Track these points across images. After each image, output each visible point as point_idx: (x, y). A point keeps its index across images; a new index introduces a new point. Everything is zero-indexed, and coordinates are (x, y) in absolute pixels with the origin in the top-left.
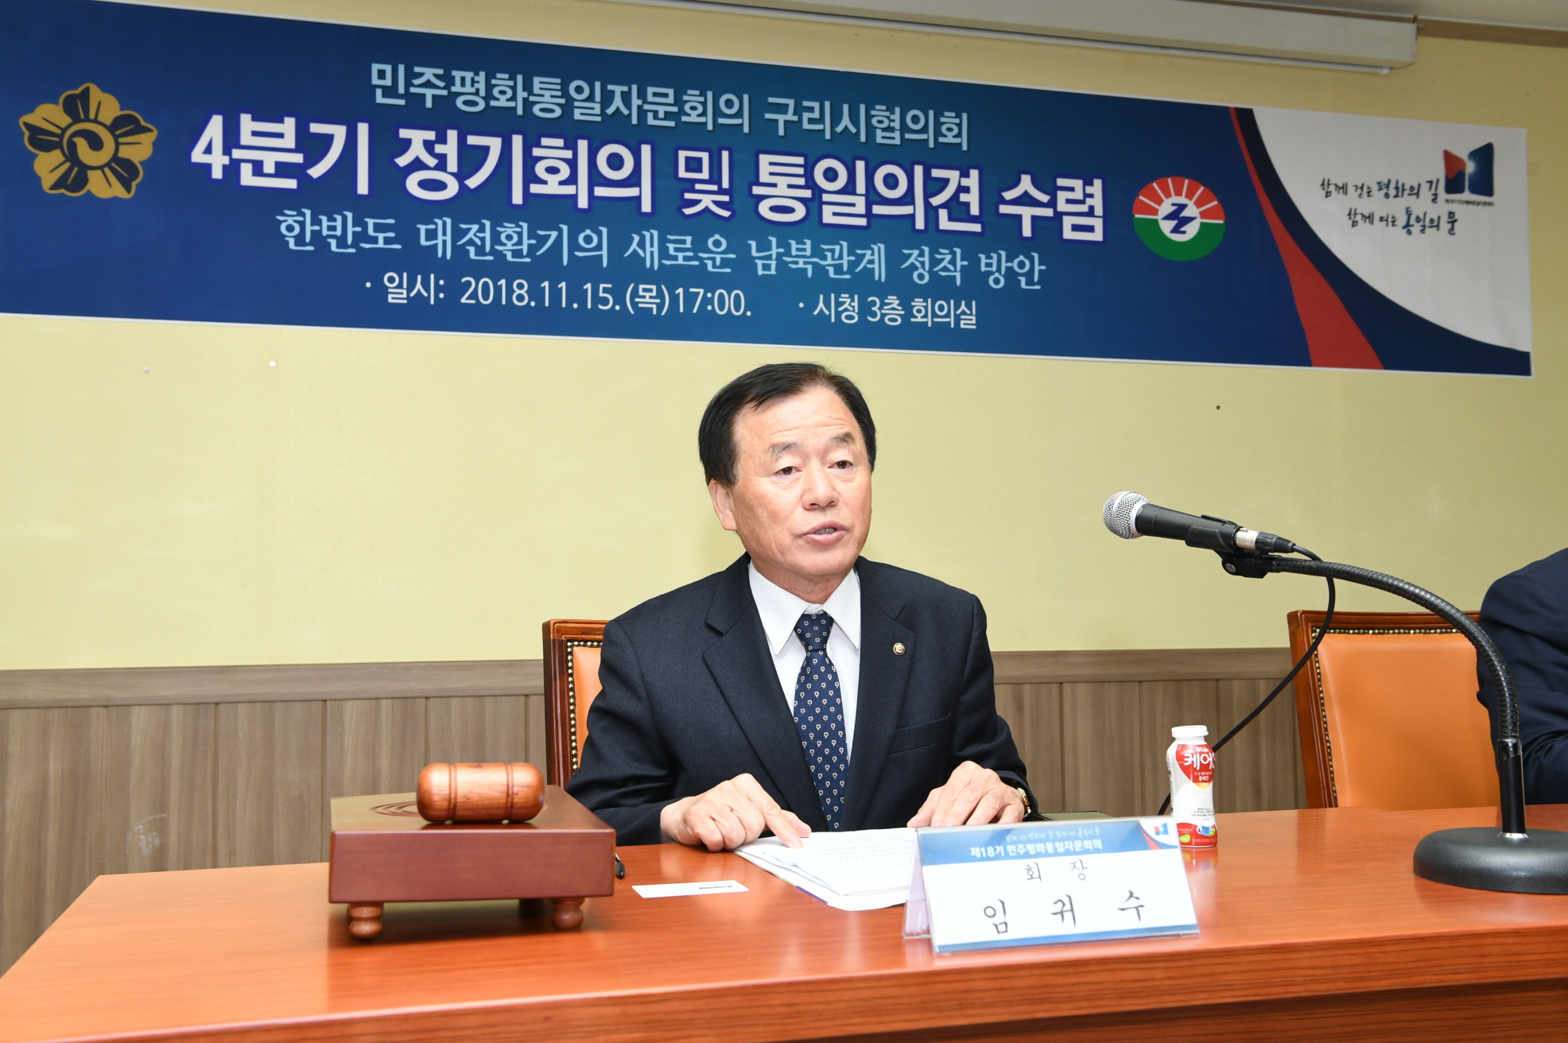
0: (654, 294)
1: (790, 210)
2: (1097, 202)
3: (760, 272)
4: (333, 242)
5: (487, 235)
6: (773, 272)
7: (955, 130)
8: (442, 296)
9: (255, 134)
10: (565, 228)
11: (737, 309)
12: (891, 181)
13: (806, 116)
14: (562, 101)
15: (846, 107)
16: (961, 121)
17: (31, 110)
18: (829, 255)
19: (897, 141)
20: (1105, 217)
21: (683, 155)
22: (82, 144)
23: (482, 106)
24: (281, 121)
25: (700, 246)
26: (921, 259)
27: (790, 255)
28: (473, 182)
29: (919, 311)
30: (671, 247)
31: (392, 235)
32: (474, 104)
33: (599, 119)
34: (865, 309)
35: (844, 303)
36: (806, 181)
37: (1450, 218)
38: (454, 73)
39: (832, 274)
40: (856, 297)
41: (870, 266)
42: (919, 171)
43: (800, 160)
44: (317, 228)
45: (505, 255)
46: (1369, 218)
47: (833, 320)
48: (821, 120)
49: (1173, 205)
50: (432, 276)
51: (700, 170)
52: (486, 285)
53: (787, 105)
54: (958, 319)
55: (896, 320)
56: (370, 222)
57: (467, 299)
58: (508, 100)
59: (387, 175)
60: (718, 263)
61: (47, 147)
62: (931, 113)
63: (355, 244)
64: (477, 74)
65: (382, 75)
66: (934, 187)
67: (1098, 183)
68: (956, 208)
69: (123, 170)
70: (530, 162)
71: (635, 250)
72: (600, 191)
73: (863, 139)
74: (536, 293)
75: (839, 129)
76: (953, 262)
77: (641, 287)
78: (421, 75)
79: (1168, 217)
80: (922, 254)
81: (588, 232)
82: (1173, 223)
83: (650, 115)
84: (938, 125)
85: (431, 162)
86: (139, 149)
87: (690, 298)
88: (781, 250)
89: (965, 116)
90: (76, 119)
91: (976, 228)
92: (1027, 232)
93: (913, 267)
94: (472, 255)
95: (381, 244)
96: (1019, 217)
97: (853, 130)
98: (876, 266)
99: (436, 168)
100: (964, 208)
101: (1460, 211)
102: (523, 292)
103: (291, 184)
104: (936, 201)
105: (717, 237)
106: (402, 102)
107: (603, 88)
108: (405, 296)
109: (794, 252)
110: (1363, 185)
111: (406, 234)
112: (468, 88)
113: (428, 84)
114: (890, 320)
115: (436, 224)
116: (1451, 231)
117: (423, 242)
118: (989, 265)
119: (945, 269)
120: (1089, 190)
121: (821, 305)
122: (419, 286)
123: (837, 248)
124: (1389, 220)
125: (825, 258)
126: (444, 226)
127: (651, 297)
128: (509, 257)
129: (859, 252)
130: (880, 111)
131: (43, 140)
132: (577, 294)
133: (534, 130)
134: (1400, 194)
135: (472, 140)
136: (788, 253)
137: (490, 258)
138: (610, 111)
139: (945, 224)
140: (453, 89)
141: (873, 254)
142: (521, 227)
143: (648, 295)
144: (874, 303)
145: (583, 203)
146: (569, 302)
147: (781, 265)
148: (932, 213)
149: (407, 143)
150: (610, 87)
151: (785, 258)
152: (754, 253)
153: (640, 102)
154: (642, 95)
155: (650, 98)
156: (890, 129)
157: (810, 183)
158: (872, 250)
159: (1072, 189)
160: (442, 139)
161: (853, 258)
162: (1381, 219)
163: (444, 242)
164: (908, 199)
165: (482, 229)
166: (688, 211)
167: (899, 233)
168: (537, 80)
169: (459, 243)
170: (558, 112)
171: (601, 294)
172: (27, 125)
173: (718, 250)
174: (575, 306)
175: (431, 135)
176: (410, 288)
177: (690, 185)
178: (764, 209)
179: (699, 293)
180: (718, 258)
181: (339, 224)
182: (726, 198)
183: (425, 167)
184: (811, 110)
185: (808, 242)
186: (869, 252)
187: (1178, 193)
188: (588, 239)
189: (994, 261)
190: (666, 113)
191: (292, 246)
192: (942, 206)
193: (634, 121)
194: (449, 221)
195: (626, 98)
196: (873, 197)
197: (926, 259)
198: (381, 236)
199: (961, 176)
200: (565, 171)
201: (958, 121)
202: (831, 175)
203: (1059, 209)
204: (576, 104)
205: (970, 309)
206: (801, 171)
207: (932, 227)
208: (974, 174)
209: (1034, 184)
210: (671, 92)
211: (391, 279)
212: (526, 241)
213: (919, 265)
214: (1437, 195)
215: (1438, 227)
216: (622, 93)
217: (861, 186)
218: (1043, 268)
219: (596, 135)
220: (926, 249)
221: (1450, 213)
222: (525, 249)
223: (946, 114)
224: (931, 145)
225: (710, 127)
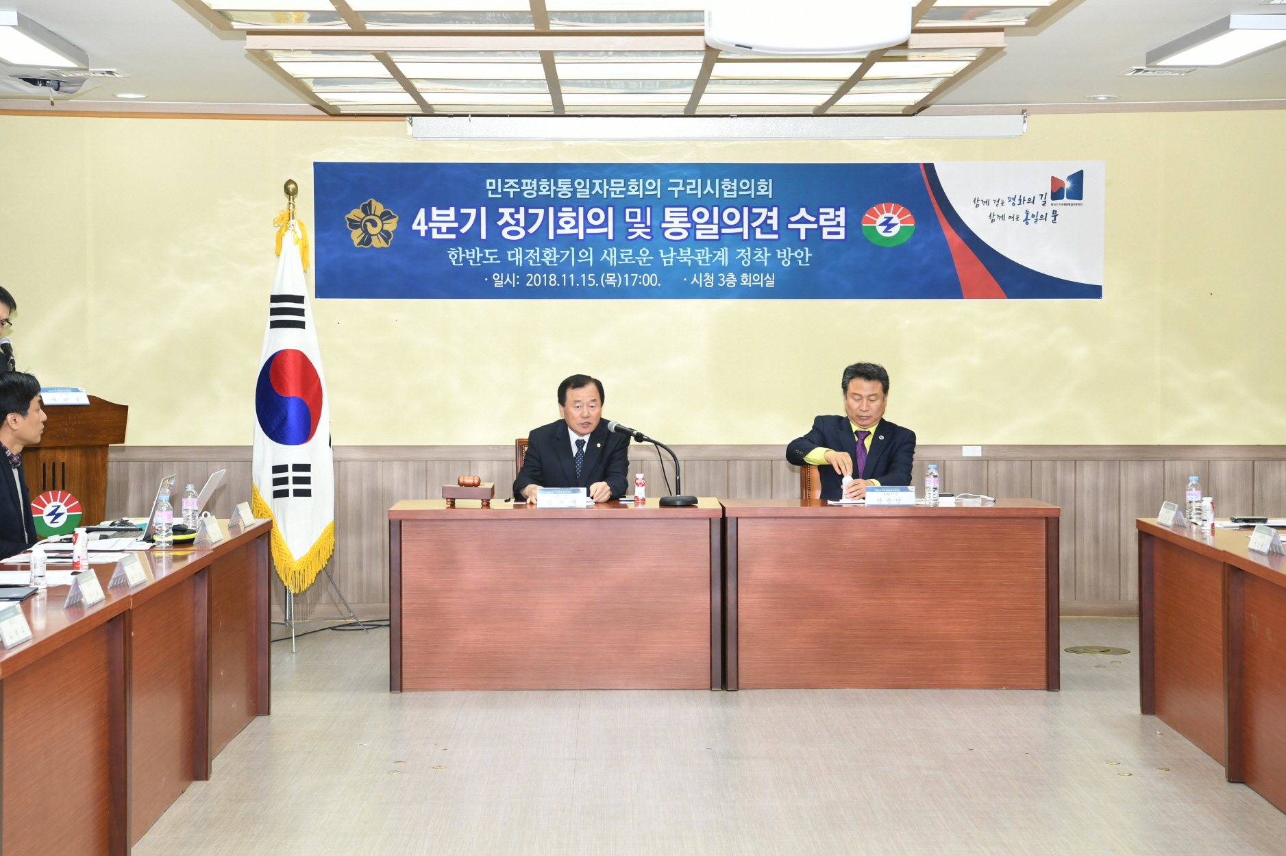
0: (614, 277)
1: (680, 234)
2: (842, 220)
3: (665, 265)
4: (471, 261)
5: (538, 254)
6: (671, 264)
7: (765, 188)
8: (518, 283)
9: (438, 215)
10: (573, 249)
11: (654, 282)
12: (731, 216)
13: (689, 187)
14: (572, 190)
15: (709, 181)
16: (769, 184)
17: (349, 212)
18: (699, 254)
19: (735, 196)
20: (846, 227)
21: (628, 211)
22: (369, 225)
23: (535, 194)
24: (449, 209)
25: (636, 254)
26: (746, 254)
28: (531, 231)
29: (745, 280)
30: (622, 255)
31: (496, 256)
32: (532, 194)
33: (588, 197)
34: (717, 280)
35: (706, 277)
36: (688, 219)
37: (1053, 213)
38: (523, 181)
39: (700, 264)
40: (713, 274)
41: (720, 259)
42: (746, 210)
43: (686, 209)
44: (464, 255)
45: (546, 263)
46: (1003, 217)
47: (701, 286)
48: (696, 189)
49: (885, 218)
50: (514, 274)
51: (636, 218)
52: (537, 277)
53: (679, 183)
54: (765, 283)
55: (733, 285)
56: (487, 251)
57: (529, 283)
58: (547, 191)
59: (494, 229)
60: (645, 261)
61: (356, 227)
62: (753, 180)
63: (480, 262)
64: (533, 180)
65: (491, 184)
66: (753, 217)
67: (843, 209)
68: (765, 227)
69: (386, 235)
70: (557, 219)
71: (605, 257)
72: (589, 231)
73: (717, 196)
74: (560, 280)
76: (763, 254)
77: (608, 275)
78: (508, 183)
79: (882, 224)
80: (747, 251)
81: (583, 250)
82: (885, 227)
83: (613, 193)
84: (756, 186)
85: (513, 222)
86: (392, 226)
87: (631, 279)
88: (676, 254)
89: (770, 181)
90: (367, 215)
91: (776, 237)
92: (803, 237)
93: (742, 258)
94: (531, 264)
95: (491, 261)
96: (799, 230)
97: (712, 192)
98: (723, 258)
99: (516, 225)
100: (770, 227)
101: (1060, 209)
102: (554, 279)
103: (453, 236)
104: (754, 225)
105: (644, 249)
106: (500, 196)
107: (590, 182)
108: (502, 283)
109: (682, 254)
110: (999, 199)
111: (502, 255)
112: (529, 187)
113: (511, 187)
114: (730, 285)
115: (515, 250)
116: (1054, 221)
117: (510, 259)
118: (781, 255)
119: (759, 258)
120: (837, 213)
121: (695, 279)
122: (508, 279)
124: (1015, 218)
125: (697, 256)
126: (518, 252)
127: (613, 279)
128: (548, 264)
129: (715, 252)
130: (726, 182)
131: (354, 224)
132: (578, 279)
133: (558, 204)
134: (1022, 203)
135: (531, 211)
136: (679, 255)
137: (539, 265)
138: (593, 193)
139: (759, 235)
140: (522, 188)
142: (553, 250)
143: (611, 278)
144: (722, 277)
145: (581, 237)
146: (575, 283)
147: (675, 261)
148: (752, 231)
149: (502, 214)
150: (594, 181)
151: (677, 257)
152: (662, 256)
153: (608, 187)
154: (609, 184)
155: (613, 185)
156: (731, 190)
157: (690, 220)
158: (721, 251)
159: (828, 214)
160: (517, 212)
161: (711, 255)
162: (1010, 217)
163: (519, 259)
164: (740, 224)
165: (535, 252)
166: (630, 238)
167: (734, 242)
168: (560, 181)
169: (525, 259)
170: (570, 195)
171: (589, 279)
172: (348, 219)
173: (644, 256)
174: (578, 285)
175: (513, 210)
176: (504, 280)
177: (632, 225)
178: (667, 234)
179: (635, 276)
180: (645, 259)
181: (473, 253)
182: (649, 230)
183: (511, 225)
184: (691, 184)
185: (689, 249)
186: (719, 252)
187: (888, 211)
188: (583, 254)
189: (785, 253)
190: (620, 191)
191: (454, 264)
192: (758, 227)
193: (605, 196)
194: (521, 249)
195: (601, 185)
196: (722, 224)
197: (749, 254)
198: (491, 258)
199: (768, 211)
200: (573, 223)
201: (767, 183)
202: (701, 215)
203: (821, 224)
204: (578, 190)
205: (772, 278)
206: (686, 214)
207: (752, 238)
208: (775, 209)
209: (807, 212)
210: (622, 181)
211: (496, 277)
212: (555, 256)
213: (745, 257)
214: (1045, 202)
215: (1046, 219)
216: (599, 183)
217: (716, 220)
218: (811, 255)
219: (587, 204)
220: (749, 249)
221: (1054, 211)
222: (555, 259)
223: (761, 180)
224: (753, 196)
225: (641, 196)
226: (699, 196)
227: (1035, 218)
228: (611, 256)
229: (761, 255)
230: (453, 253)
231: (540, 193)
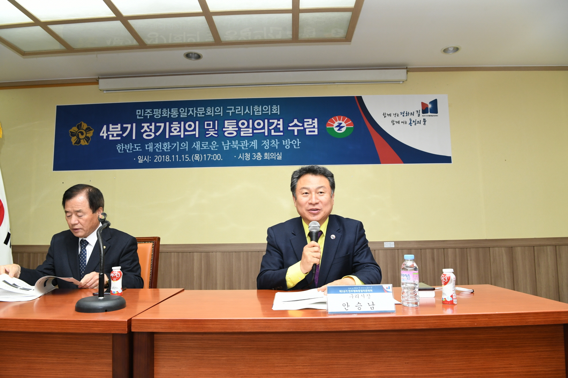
0: (199, 156)
1: (233, 133)
2: (316, 125)
3: (225, 149)
4: (127, 150)
5: (160, 146)
6: (228, 149)
7: (276, 110)
8: (150, 160)
9: (113, 128)
10: (178, 143)
11: (219, 158)
12: (259, 124)
13: (237, 110)
14: (178, 113)
15: (247, 107)
16: (278, 107)
18: (242, 144)
19: (261, 114)
20: (318, 128)
21: (206, 123)
22: (80, 134)
23: (160, 116)
24: (118, 125)
25: (210, 144)
26: (267, 143)
27: (232, 145)
28: (157, 134)
29: (266, 156)
30: (203, 145)
31: (140, 147)
33: (186, 116)
34: (252, 156)
35: (246, 155)
36: (237, 126)
37: (424, 120)
38: (154, 110)
39: (243, 148)
40: (249, 153)
41: (253, 146)
42: (266, 121)
43: (235, 121)
44: (124, 147)
45: (164, 150)
46: (398, 122)
47: (243, 160)
48: (241, 111)
49: (338, 123)
50: (148, 156)
51: (210, 126)
52: (160, 157)
53: (232, 108)
54: (277, 157)
55: (260, 159)
56: (135, 145)
57: (156, 161)
58: (166, 115)
59: (139, 134)
60: (214, 148)
61: (73, 136)
62: (270, 106)
63: (132, 150)
64: (159, 109)
65: (139, 112)
66: (270, 124)
67: (316, 119)
68: (277, 129)
69: (87, 139)
70: (170, 128)
71: (194, 146)
72: (186, 133)
73: (251, 114)
74: (171, 158)
75: (245, 113)
76: (276, 143)
77: (195, 155)
78: (147, 111)
79: (337, 127)
81: (183, 143)
82: (338, 128)
83: (198, 114)
84: (271, 109)
85: (149, 130)
86: (90, 134)
87: (207, 157)
88: (230, 143)
89: (279, 106)
90: (79, 129)
91: (282, 134)
92: (296, 133)
93: (265, 145)
94: (157, 151)
95: (137, 150)
96: (294, 130)
97: (249, 112)
98: (255, 145)
99: (150, 132)
100: (279, 129)
101: (427, 118)
102: (168, 158)
103: (119, 138)
104: (270, 128)
105: (214, 141)
106: (143, 118)
107: (187, 109)
108: (142, 161)
109: (233, 144)
110: (396, 113)
111: (143, 147)
112: (157, 113)
113: (149, 113)
114: (258, 159)
115: (149, 144)
116: (424, 124)
117: (146, 149)
118: (285, 143)
119: (273, 145)
120: (313, 121)
121: (240, 156)
122: (145, 158)
123: (244, 142)
124: (405, 123)
125: (241, 145)
126: (151, 144)
127: (198, 157)
128: (165, 151)
129: (250, 142)
130: (256, 107)
131: (73, 134)
132: (180, 158)
133: (171, 121)
134: (408, 115)
135: (158, 124)
137: (161, 151)
138: (189, 114)
139: (273, 133)
140: (154, 113)
141: (254, 143)
142: (168, 143)
143: (197, 157)
144: (254, 155)
145: (182, 136)
146: (179, 160)
147: (230, 147)
148: (269, 131)
149: (144, 127)
150: (189, 109)
151: (231, 145)
152: (223, 145)
153: (196, 111)
154: (196, 110)
155: (198, 110)
158: (254, 141)
159: (309, 122)
160: (151, 125)
161: (249, 144)
162: (402, 122)
163: (151, 148)
164: (263, 128)
165: (159, 144)
166: (207, 136)
167: (261, 137)
168: (172, 109)
169: (154, 148)
170: (177, 116)
171: (186, 157)
172: (70, 132)
173: (214, 144)
175: (149, 124)
176: (143, 159)
177: (208, 130)
178: (226, 134)
179: (209, 155)
180: (214, 147)
181: (129, 146)
182: (216, 132)
183: (147, 132)
184: (238, 109)
185: (237, 141)
186: (253, 142)
187: (340, 120)
188: (183, 145)
189: (287, 142)
190: (202, 113)
191: (119, 152)
192: (272, 129)
193: (195, 116)
194: (152, 143)
195: (193, 111)
196: (254, 128)
197: (268, 143)
198: (137, 148)
199: (278, 121)
200: (178, 129)
201: (277, 107)
202: (243, 124)
203: (305, 127)
204: (181, 114)
205: (280, 155)
206: (235, 124)
207: (270, 134)
208: (281, 120)
209: (298, 121)
210: (203, 108)
211: (139, 158)
212: (169, 146)
213: (266, 144)
214: (419, 114)
215: (420, 123)
216: (192, 110)
217: (251, 126)
218: (300, 142)
219: (186, 120)
220: (268, 140)
221: (424, 119)
222: (169, 148)
223: (274, 106)
224: (270, 114)
225: (213, 115)
226: (242, 115)
227: (415, 122)
228: (197, 146)
229: (274, 143)
230: (119, 146)
231: (162, 116)
